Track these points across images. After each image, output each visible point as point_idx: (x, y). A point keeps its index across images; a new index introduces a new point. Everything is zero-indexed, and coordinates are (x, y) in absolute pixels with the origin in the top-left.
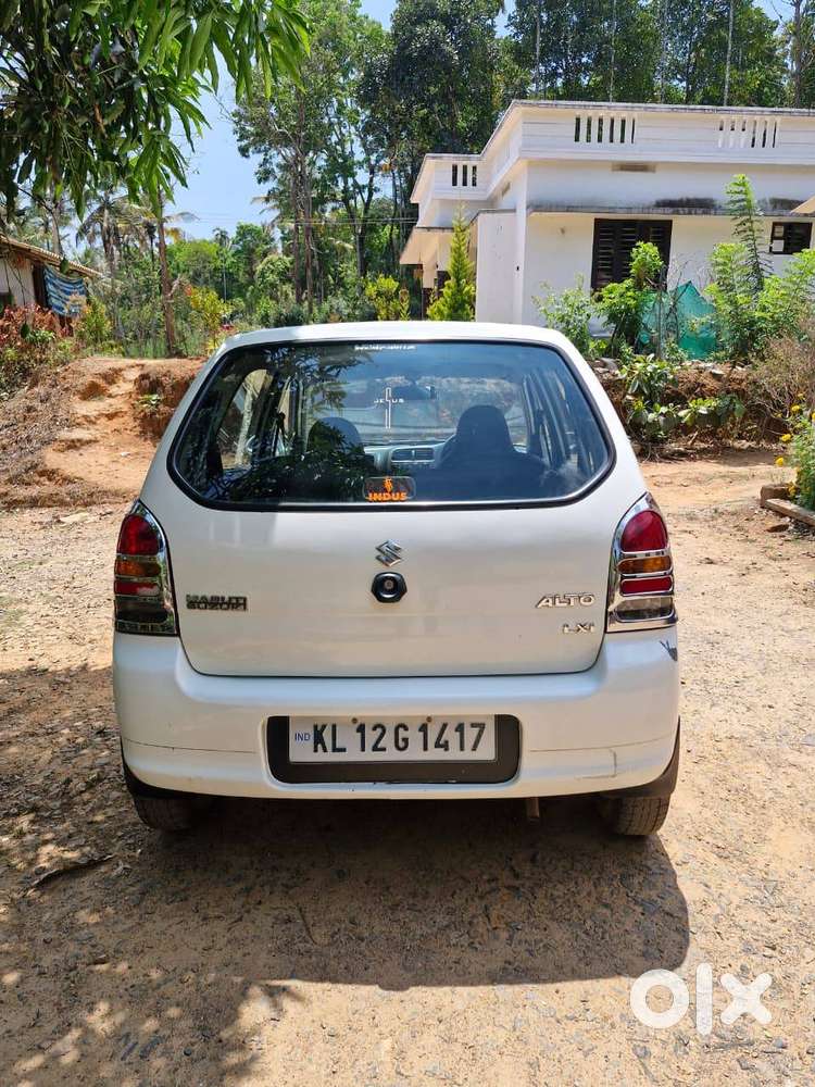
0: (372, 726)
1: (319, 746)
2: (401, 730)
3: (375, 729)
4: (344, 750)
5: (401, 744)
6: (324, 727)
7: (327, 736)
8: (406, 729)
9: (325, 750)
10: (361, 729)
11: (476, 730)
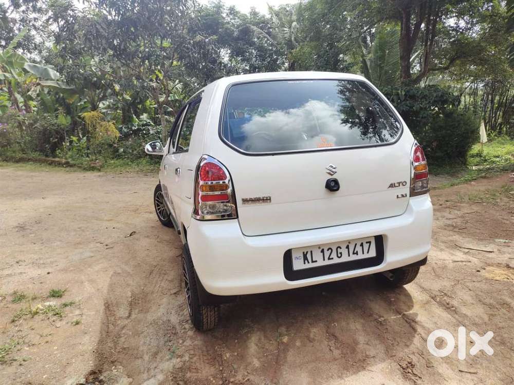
0: (327, 249)
1: (306, 261)
2: (339, 249)
3: (328, 250)
4: (316, 261)
5: (339, 255)
6: (307, 252)
7: (309, 256)
8: (341, 248)
9: (309, 263)
10: (323, 251)
11: (368, 244)
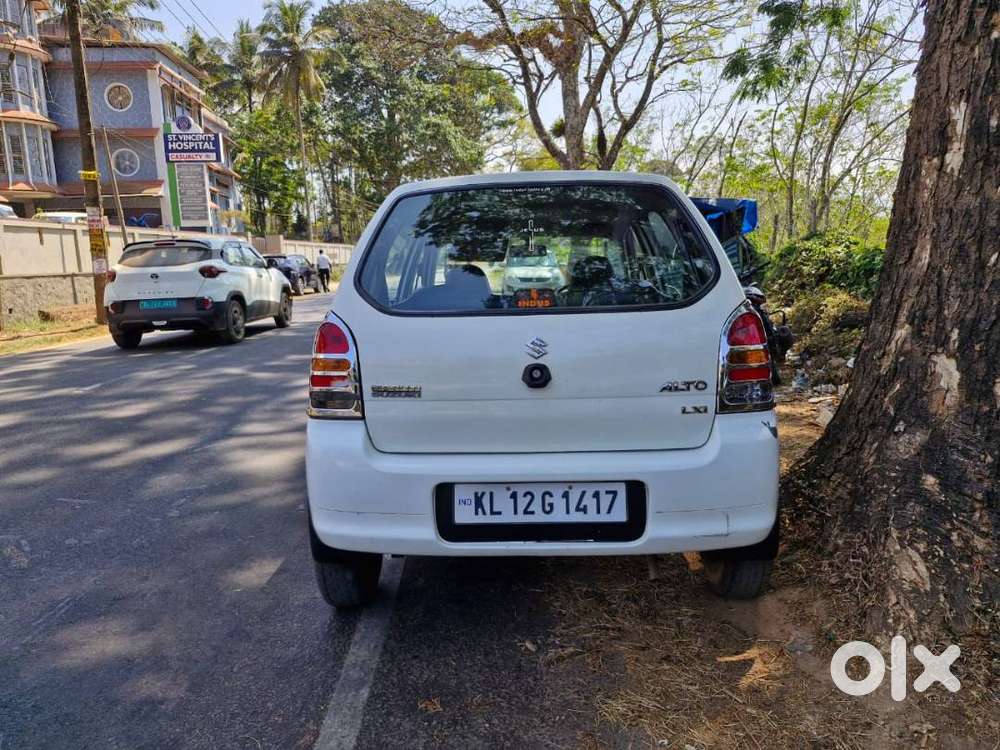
0: (522, 494)
1: (480, 510)
2: (547, 497)
3: (525, 495)
4: (499, 513)
5: (548, 508)
6: (483, 494)
7: (486, 501)
8: (551, 495)
9: (484, 513)
10: (514, 496)
11: (611, 496)
